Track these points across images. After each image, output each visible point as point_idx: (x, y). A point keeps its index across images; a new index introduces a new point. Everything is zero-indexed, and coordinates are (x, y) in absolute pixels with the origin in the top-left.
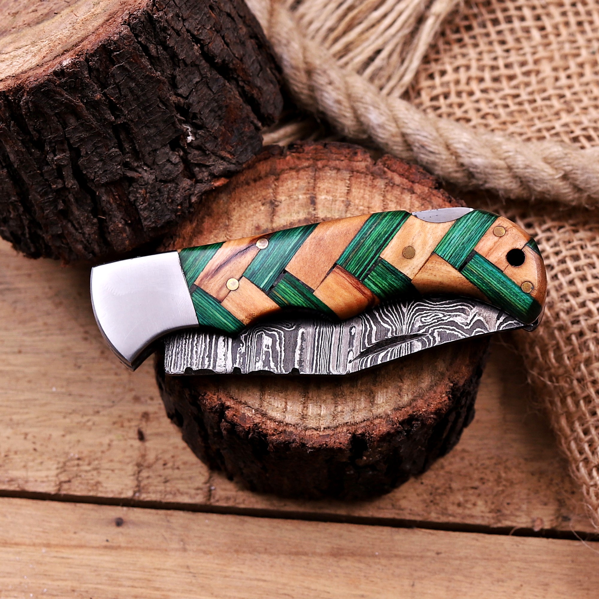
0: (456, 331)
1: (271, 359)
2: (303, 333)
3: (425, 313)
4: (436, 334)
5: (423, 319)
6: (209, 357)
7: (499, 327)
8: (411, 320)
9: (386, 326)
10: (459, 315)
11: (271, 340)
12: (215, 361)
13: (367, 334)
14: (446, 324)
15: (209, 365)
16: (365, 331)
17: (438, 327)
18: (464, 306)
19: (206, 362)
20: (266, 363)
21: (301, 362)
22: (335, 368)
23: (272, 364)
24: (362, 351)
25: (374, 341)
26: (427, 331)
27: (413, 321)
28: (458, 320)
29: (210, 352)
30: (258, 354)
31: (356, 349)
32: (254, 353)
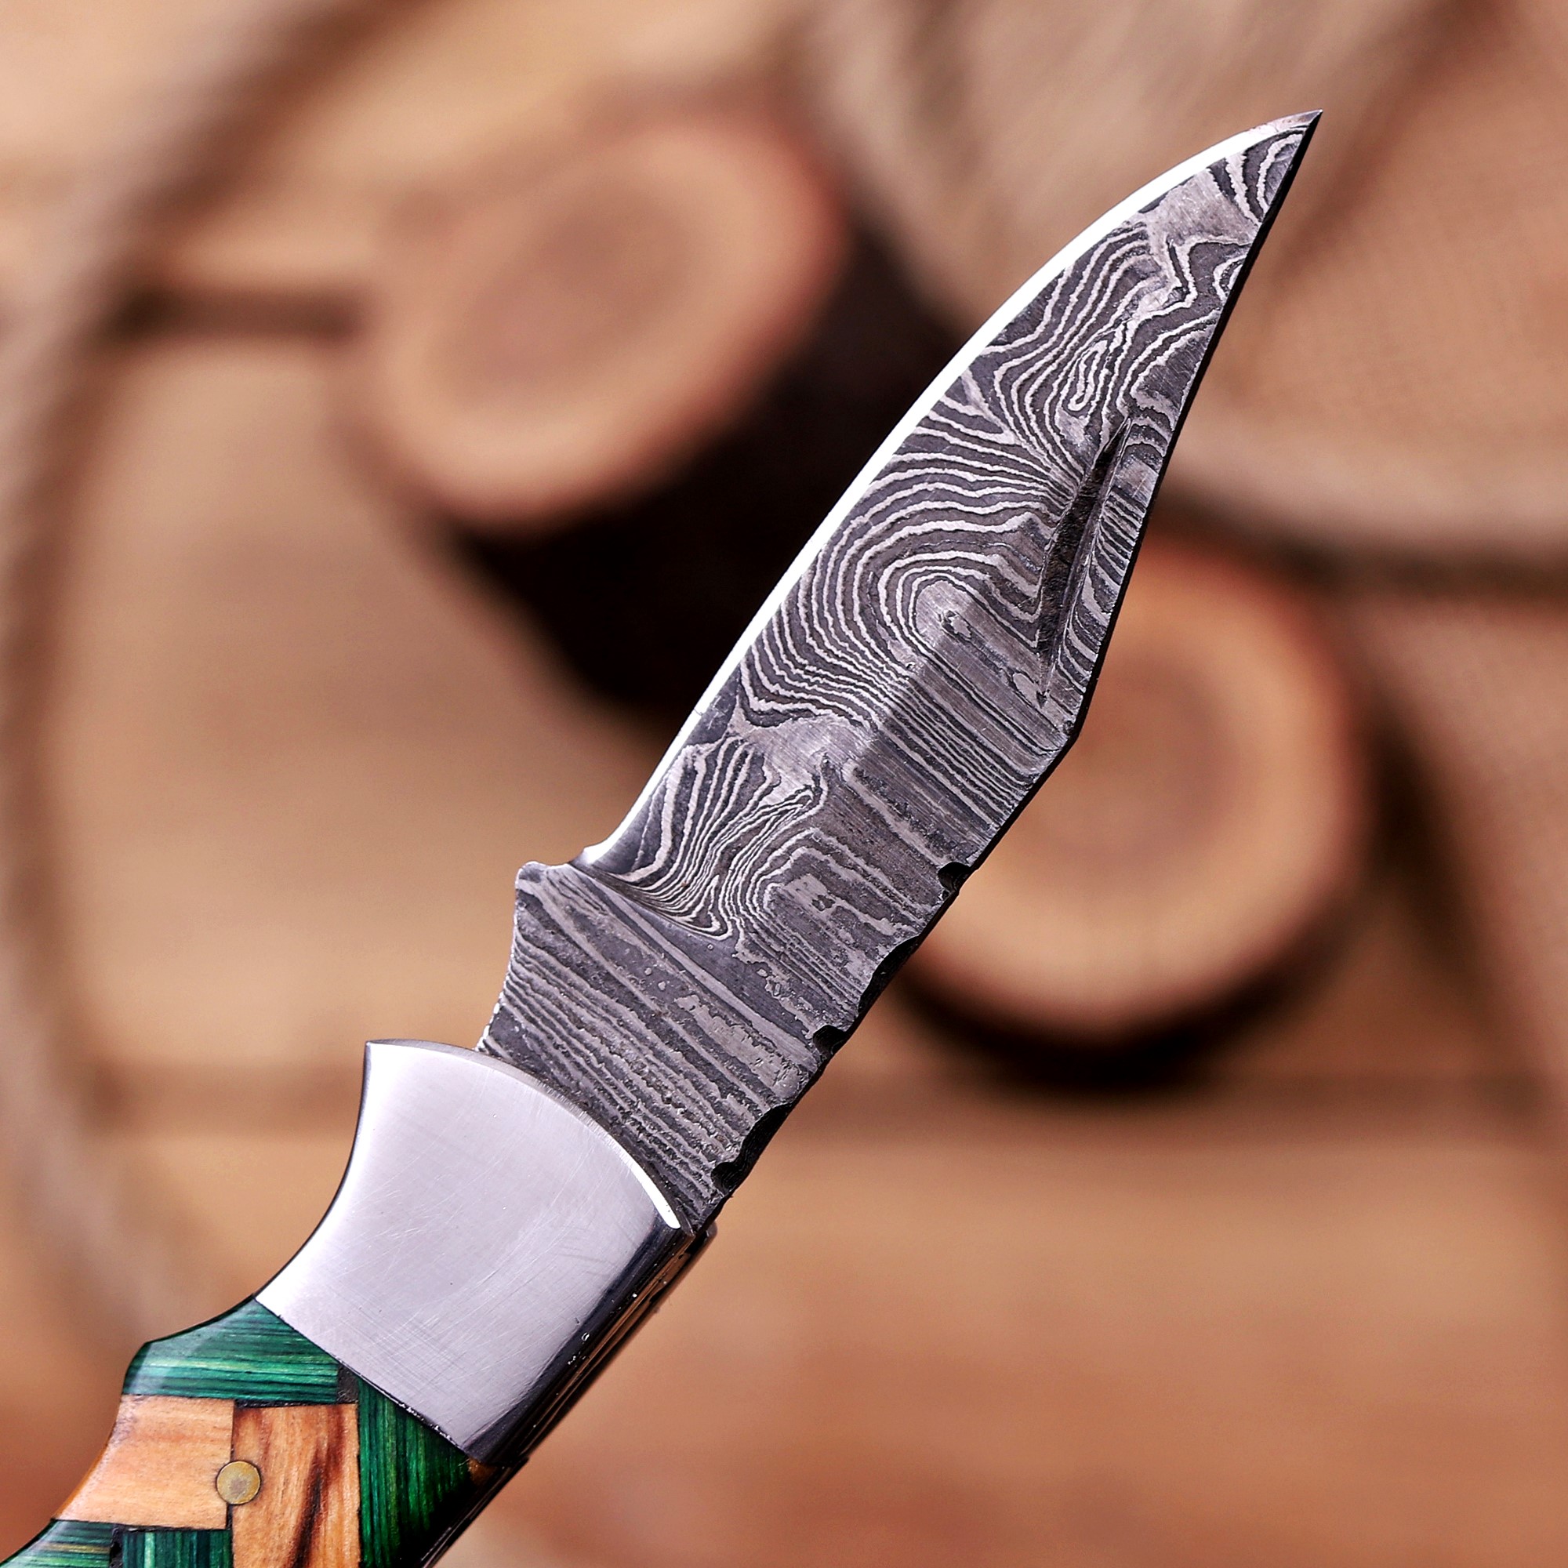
0: (1179, 336)
1: (864, 918)
3: (1061, 387)
4: (1144, 402)
5: (1073, 406)
6: (726, 1087)
7: (1255, 208)
8: (1051, 441)
9: (1014, 522)
10: (1138, 296)
11: (809, 878)
12: (754, 1082)
13: (997, 594)
14: (1135, 351)
16: (987, 593)
17: (1128, 379)
18: (1120, 260)
19: (740, 1109)
20: (866, 940)
21: (936, 840)
22: (1028, 756)
23: (884, 926)
24: (1034, 644)
25: (1032, 591)
26: (1116, 419)
27: (1057, 439)
28: (1146, 310)
29: (719, 1079)
30: (822, 943)
31: (1018, 656)
32: (814, 956)
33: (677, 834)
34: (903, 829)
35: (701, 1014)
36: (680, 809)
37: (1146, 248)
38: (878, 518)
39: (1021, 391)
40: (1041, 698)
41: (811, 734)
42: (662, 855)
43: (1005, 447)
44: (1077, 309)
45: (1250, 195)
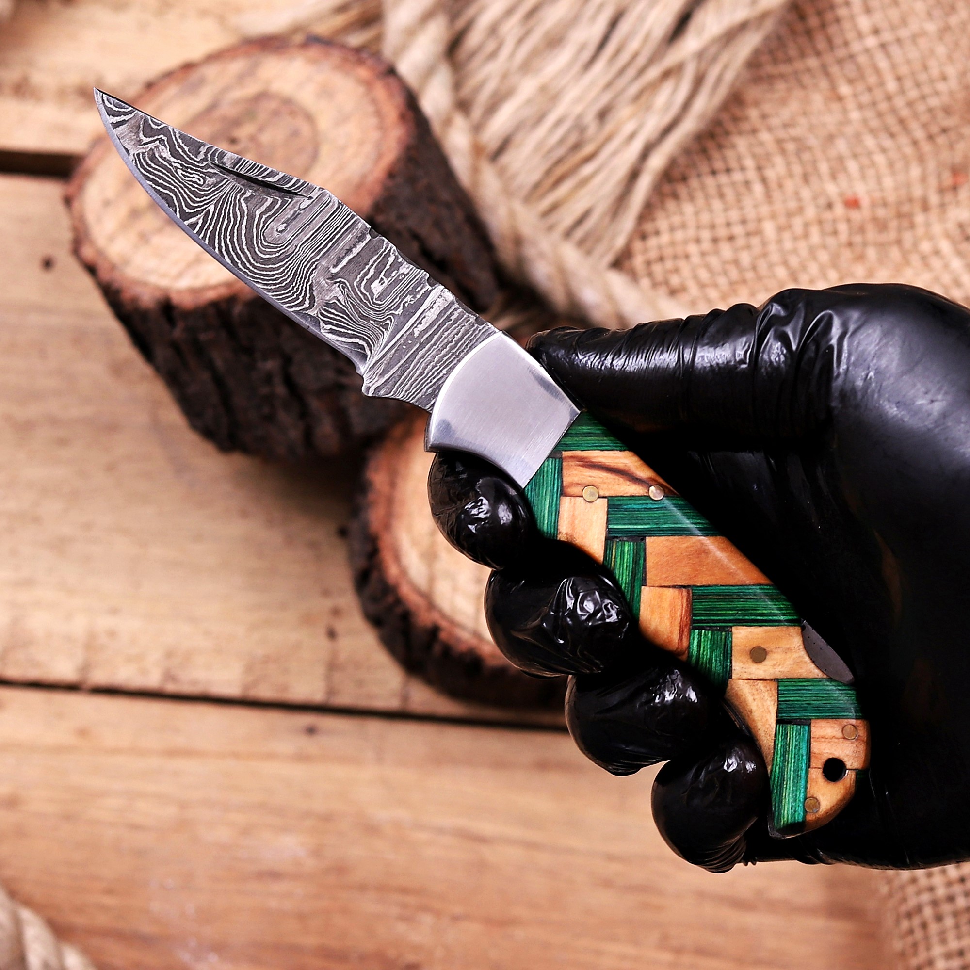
0: (178, 142)
1: (388, 267)
2: (335, 266)
3: (194, 187)
4: (201, 156)
5: (201, 182)
6: (448, 319)
7: (131, 112)
8: (214, 191)
9: (244, 205)
10: (161, 157)
11: (372, 286)
12: (446, 309)
13: (270, 213)
14: (182, 159)
15: (455, 310)
16: (270, 217)
17: (193, 162)
18: (147, 164)
19: (456, 315)
20: (396, 265)
21: (361, 239)
22: (331, 204)
23: (391, 259)
24: (290, 200)
25: (270, 200)
26: (208, 166)
27: (214, 189)
28: (167, 154)
29: (444, 322)
30: (397, 281)
31: (294, 206)
32: (401, 285)
33: (352, 336)
34: (355, 251)
35: (421, 328)
36: (344, 335)
37: (143, 153)
38: (239, 258)
39: (194, 202)
40: (310, 198)
41: (318, 284)
42: (361, 342)
43: (215, 209)
44: (164, 180)
45: (125, 114)
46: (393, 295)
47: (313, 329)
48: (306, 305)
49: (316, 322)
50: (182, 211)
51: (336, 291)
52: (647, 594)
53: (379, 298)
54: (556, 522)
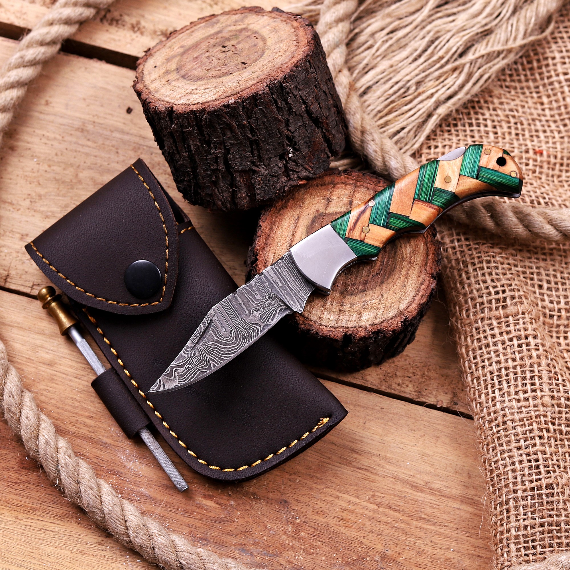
0: (178, 364)
1: (251, 290)
2: (245, 312)
3: (198, 362)
4: (186, 355)
5: (197, 358)
6: (278, 271)
7: (160, 381)
8: (202, 354)
9: (211, 343)
10: (182, 372)
11: (257, 298)
12: (274, 271)
14: (185, 364)
16: (218, 333)
17: (187, 360)
19: (277, 267)
20: (251, 287)
21: (236, 299)
22: (218, 307)
23: (248, 288)
24: (213, 324)
25: (211, 332)
26: (191, 354)
28: (181, 370)
30: (258, 288)
31: (216, 322)
32: (260, 287)
33: (276, 311)
34: (241, 302)
35: (279, 283)
36: (275, 315)
37: (179, 380)
38: (232, 350)
39: (204, 363)
40: (214, 315)
41: (251, 320)
42: (279, 309)
43: (209, 355)
44: (192, 373)
45: (160, 383)
46: (263, 291)
47: (270, 327)
48: (259, 327)
49: (267, 325)
50: (207, 369)
51: (256, 314)
52: (413, 217)
53: (263, 297)
54: (374, 246)
